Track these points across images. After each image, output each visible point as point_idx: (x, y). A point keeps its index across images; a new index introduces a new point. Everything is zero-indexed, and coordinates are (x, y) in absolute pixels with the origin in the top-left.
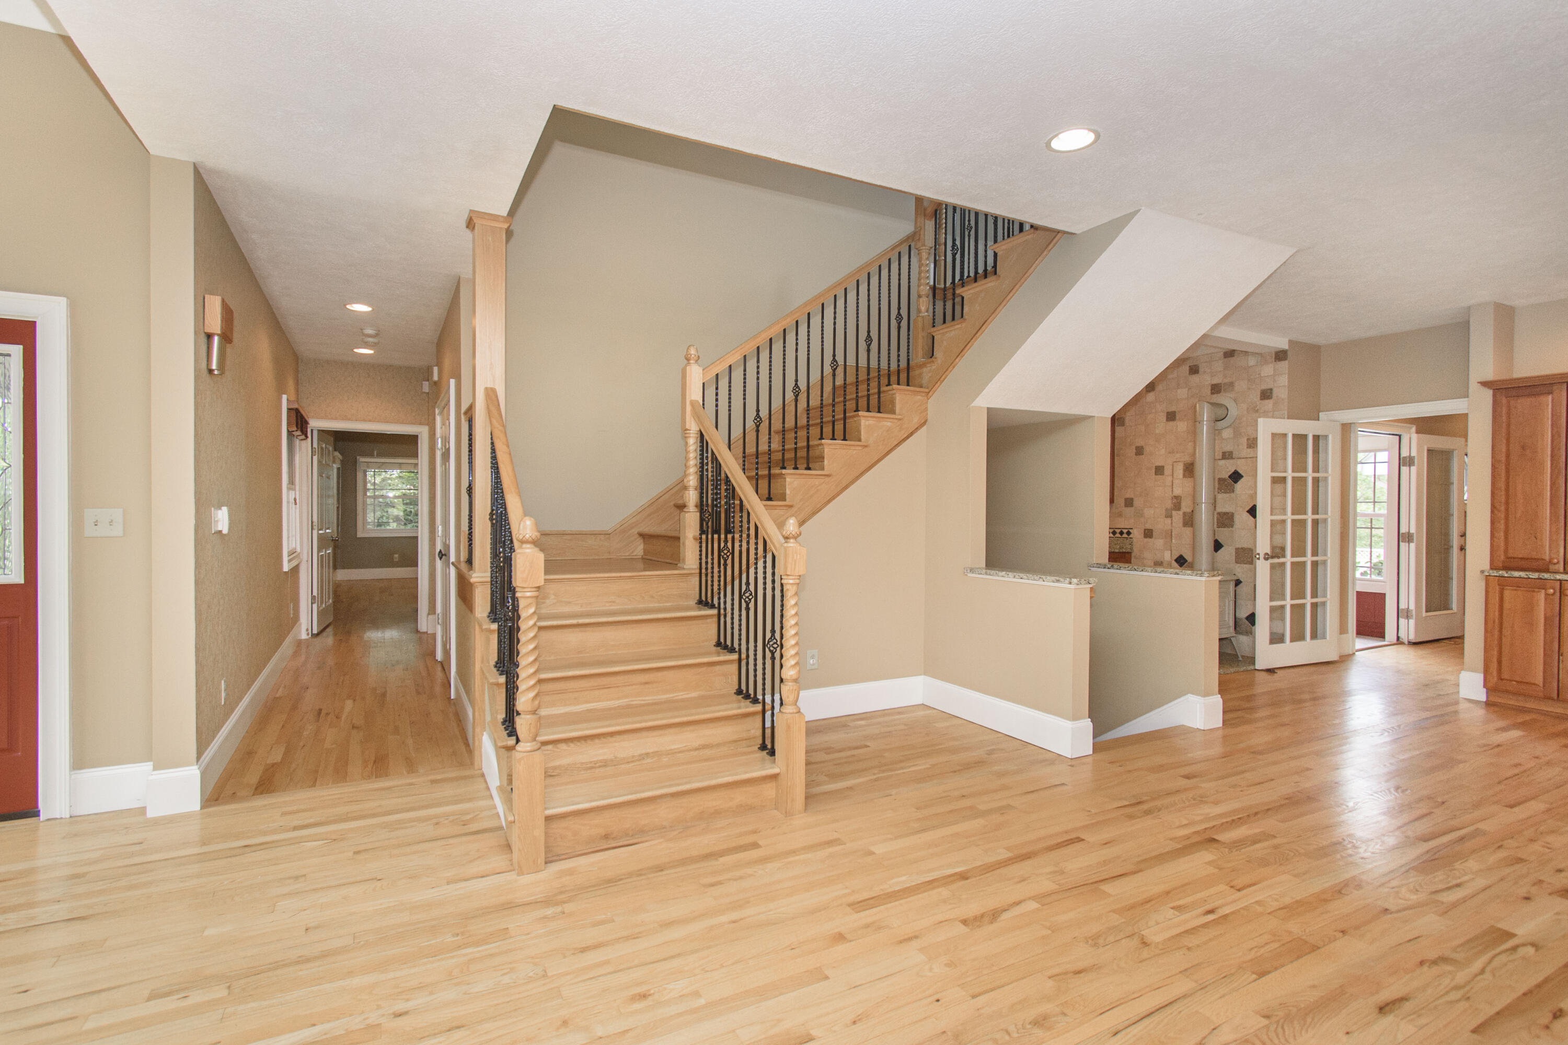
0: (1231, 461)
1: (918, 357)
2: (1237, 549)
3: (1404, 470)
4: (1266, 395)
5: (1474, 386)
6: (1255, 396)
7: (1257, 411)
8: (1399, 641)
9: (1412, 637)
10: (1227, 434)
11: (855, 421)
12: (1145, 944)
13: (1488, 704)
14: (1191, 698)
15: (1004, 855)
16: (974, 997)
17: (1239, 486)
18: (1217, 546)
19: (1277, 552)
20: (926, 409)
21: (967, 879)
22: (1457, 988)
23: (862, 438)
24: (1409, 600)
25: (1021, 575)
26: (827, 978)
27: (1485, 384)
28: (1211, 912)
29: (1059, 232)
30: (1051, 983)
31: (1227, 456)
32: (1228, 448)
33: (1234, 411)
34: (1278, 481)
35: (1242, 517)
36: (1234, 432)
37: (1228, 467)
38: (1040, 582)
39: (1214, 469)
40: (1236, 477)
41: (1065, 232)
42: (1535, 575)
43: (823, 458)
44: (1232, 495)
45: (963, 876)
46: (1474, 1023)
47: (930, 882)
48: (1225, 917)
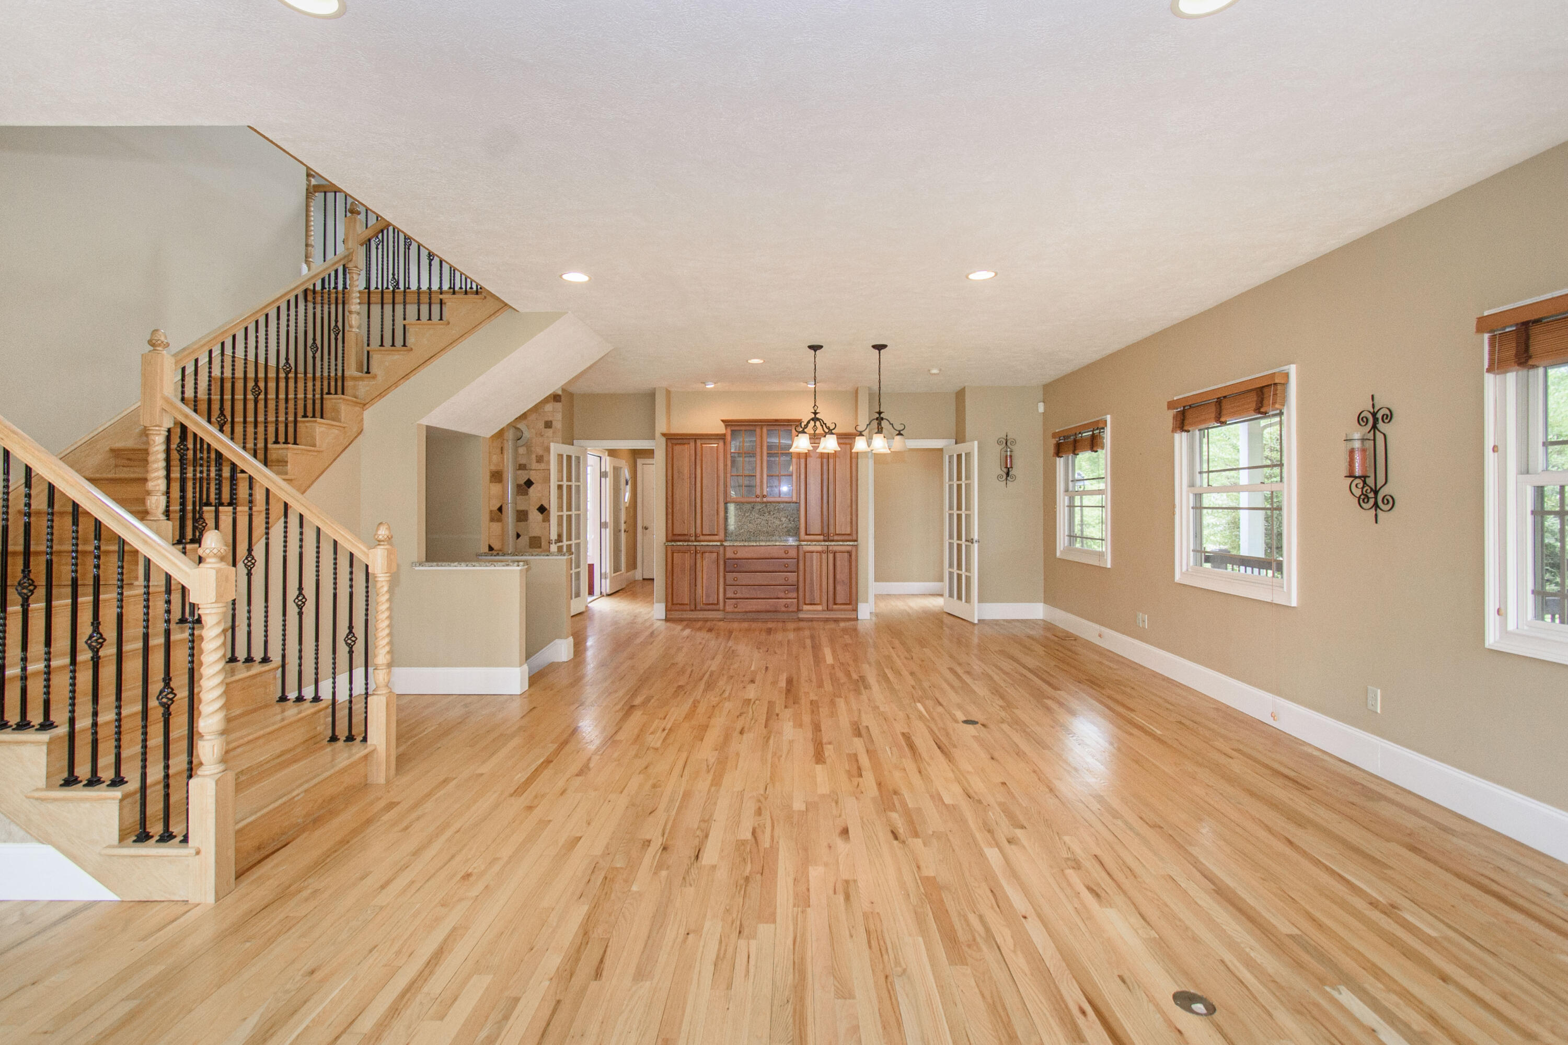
0: (526, 472)
1: (351, 371)
2: (530, 537)
3: (603, 479)
4: (548, 425)
5: (658, 434)
6: (541, 425)
7: (542, 436)
8: (602, 595)
9: (608, 591)
10: (522, 451)
11: (306, 427)
12: (657, 749)
13: (667, 620)
14: (557, 641)
15: (553, 747)
16: (621, 792)
17: (531, 490)
18: (518, 536)
19: (559, 539)
20: (362, 420)
21: (552, 761)
22: (752, 719)
23: (318, 444)
24: (607, 567)
25: (473, 564)
26: (550, 821)
27: (664, 435)
28: (664, 730)
29: (506, 305)
30: (642, 776)
31: (522, 467)
32: (523, 461)
33: (526, 434)
34: (560, 487)
35: (535, 516)
36: (527, 450)
37: (523, 477)
38: (492, 568)
39: (515, 478)
40: (529, 483)
41: (511, 307)
42: (686, 544)
43: (287, 462)
44: (526, 497)
45: (548, 762)
46: (763, 726)
47: (536, 770)
48: (670, 729)
